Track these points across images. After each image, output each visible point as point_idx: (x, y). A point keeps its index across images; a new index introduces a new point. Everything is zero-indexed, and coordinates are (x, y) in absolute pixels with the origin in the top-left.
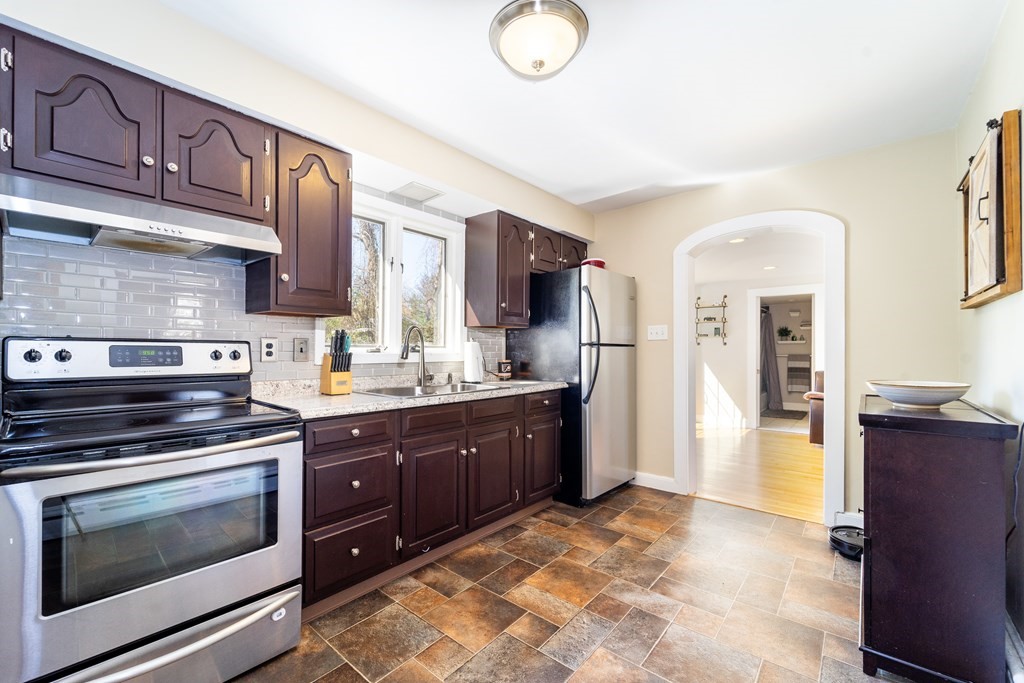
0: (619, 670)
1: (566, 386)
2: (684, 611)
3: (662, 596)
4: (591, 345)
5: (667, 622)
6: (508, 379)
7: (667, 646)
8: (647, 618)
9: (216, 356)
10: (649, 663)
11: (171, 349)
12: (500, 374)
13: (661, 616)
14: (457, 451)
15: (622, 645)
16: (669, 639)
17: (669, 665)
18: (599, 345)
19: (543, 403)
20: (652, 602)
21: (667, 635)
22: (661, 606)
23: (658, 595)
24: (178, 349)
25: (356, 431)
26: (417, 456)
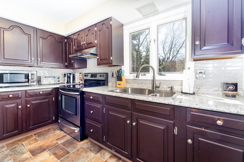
6: (234, 96)
9: (101, 76)
24: (97, 74)
25: (91, 97)
26: (110, 113)
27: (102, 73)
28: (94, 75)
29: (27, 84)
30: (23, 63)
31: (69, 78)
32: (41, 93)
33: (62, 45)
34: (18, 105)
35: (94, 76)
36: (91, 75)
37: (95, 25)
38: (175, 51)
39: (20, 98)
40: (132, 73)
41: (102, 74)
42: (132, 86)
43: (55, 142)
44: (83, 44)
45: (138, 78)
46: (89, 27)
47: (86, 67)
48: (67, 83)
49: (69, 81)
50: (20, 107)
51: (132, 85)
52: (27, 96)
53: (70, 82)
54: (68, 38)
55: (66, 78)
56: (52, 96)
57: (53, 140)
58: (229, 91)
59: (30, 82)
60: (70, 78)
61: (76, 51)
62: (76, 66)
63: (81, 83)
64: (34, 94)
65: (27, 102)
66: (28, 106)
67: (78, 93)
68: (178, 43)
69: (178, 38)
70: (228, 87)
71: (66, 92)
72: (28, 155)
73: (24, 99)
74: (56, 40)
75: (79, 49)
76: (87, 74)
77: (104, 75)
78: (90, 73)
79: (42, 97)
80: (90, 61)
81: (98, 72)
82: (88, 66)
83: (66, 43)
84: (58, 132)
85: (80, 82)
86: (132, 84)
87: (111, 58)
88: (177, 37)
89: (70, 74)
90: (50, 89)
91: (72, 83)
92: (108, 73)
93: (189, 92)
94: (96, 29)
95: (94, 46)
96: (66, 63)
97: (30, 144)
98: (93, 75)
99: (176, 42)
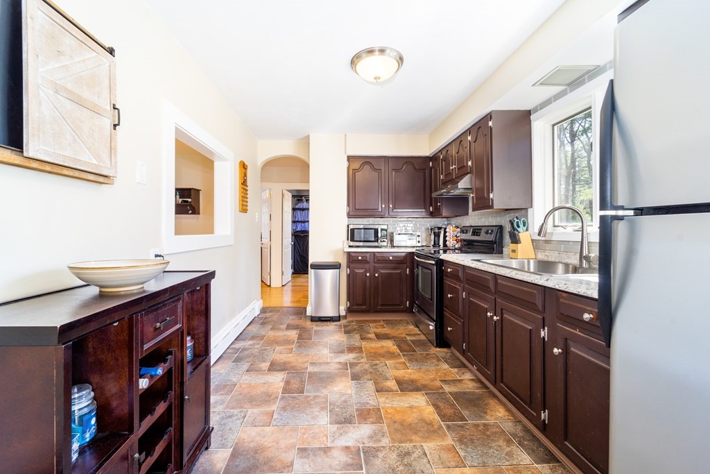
0: (335, 389)
2: (325, 438)
3: (347, 444)
5: (331, 423)
7: (323, 409)
8: (343, 420)
9: (486, 232)
10: (326, 397)
13: (336, 426)
15: (343, 399)
16: (324, 413)
17: (317, 401)
19: (580, 314)
20: (350, 434)
21: (326, 414)
22: (342, 434)
23: (350, 444)
24: (481, 229)
25: (449, 270)
26: (471, 298)
29: (376, 244)
30: (373, 214)
31: (437, 235)
32: (391, 258)
33: (425, 173)
34: (366, 272)
35: (477, 233)
36: (473, 229)
37: (469, 131)
39: (369, 263)
41: (490, 228)
43: (403, 335)
44: (452, 169)
45: (545, 236)
46: (459, 136)
47: (467, 214)
48: (434, 246)
49: (437, 243)
50: (368, 274)
51: (546, 254)
52: (376, 260)
53: (439, 244)
54: (434, 158)
55: (433, 236)
56: (405, 265)
57: (402, 333)
59: (379, 241)
60: (439, 237)
61: (445, 183)
62: (445, 212)
63: (457, 246)
64: (383, 258)
65: (375, 270)
66: (377, 275)
67: (434, 262)
71: (423, 260)
72: (372, 336)
73: (372, 264)
74: (415, 168)
75: (449, 178)
76: (466, 228)
77: (492, 231)
78: (471, 225)
79: (393, 265)
83: (431, 168)
84: (412, 327)
87: (491, 196)
89: (440, 228)
90: (404, 254)
91: (442, 246)
92: (501, 226)
94: (469, 138)
95: (468, 173)
96: (431, 208)
97: (376, 328)
98: (476, 231)
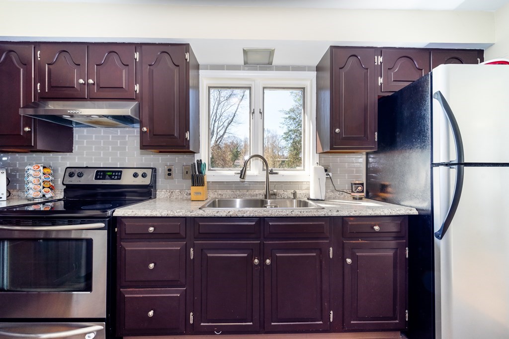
1: (416, 213)
4: (448, 165)
6: (361, 199)
9: (135, 175)
11: (118, 172)
12: (353, 194)
14: (250, 259)
18: (461, 164)
19: (372, 228)
24: (121, 172)
25: (152, 229)
26: (208, 255)
27: (135, 167)
28: (108, 173)
35: (109, 176)
36: (97, 172)
37: (136, 46)
38: (221, 128)
40: (212, 169)
41: (138, 170)
42: (219, 196)
44: (83, 84)
46: (109, 43)
47: (71, 150)
58: (358, 192)
67: (102, 225)
68: (225, 114)
69: (226, 104)
70: (357, 188)
76: (77, 170)
78: (89, 166)
80: (85, 134)
81: (120, 164)
82: (76, 147)
85: (44, 196)
86: (220, 192)
87: (187, 135)
88: (223, 103)
92: (155, 168)
93: (320, 199)
94: (136, 56)
95: (131, 99)
99: (223, 111)
